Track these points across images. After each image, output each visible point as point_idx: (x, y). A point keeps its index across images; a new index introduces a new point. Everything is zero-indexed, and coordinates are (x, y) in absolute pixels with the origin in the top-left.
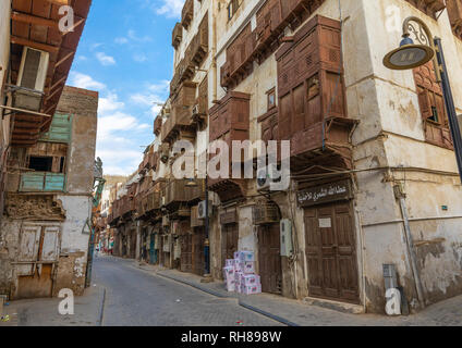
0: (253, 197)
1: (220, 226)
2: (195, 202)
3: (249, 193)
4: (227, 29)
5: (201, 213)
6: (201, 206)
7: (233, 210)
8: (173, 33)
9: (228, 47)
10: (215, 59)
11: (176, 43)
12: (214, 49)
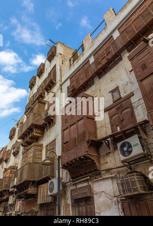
0: (108, 170)
1: (69, 202)
2: (45, 180)
3: (104, 167)
4: (70, 69)
5: (51, 190)
6: (52, 183)
7: (86, 184)
8: (30, 81)
9: (71, 77)
10: (61, 85)
11: (32, 86)
12: (61, 80)
